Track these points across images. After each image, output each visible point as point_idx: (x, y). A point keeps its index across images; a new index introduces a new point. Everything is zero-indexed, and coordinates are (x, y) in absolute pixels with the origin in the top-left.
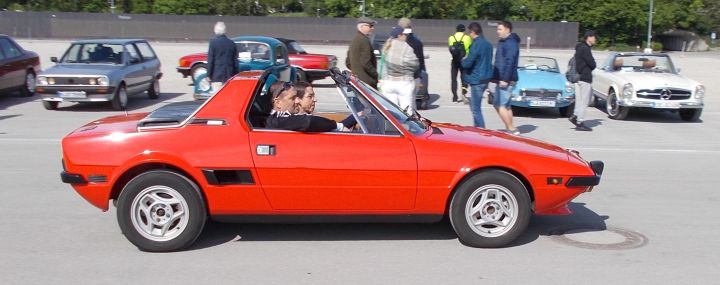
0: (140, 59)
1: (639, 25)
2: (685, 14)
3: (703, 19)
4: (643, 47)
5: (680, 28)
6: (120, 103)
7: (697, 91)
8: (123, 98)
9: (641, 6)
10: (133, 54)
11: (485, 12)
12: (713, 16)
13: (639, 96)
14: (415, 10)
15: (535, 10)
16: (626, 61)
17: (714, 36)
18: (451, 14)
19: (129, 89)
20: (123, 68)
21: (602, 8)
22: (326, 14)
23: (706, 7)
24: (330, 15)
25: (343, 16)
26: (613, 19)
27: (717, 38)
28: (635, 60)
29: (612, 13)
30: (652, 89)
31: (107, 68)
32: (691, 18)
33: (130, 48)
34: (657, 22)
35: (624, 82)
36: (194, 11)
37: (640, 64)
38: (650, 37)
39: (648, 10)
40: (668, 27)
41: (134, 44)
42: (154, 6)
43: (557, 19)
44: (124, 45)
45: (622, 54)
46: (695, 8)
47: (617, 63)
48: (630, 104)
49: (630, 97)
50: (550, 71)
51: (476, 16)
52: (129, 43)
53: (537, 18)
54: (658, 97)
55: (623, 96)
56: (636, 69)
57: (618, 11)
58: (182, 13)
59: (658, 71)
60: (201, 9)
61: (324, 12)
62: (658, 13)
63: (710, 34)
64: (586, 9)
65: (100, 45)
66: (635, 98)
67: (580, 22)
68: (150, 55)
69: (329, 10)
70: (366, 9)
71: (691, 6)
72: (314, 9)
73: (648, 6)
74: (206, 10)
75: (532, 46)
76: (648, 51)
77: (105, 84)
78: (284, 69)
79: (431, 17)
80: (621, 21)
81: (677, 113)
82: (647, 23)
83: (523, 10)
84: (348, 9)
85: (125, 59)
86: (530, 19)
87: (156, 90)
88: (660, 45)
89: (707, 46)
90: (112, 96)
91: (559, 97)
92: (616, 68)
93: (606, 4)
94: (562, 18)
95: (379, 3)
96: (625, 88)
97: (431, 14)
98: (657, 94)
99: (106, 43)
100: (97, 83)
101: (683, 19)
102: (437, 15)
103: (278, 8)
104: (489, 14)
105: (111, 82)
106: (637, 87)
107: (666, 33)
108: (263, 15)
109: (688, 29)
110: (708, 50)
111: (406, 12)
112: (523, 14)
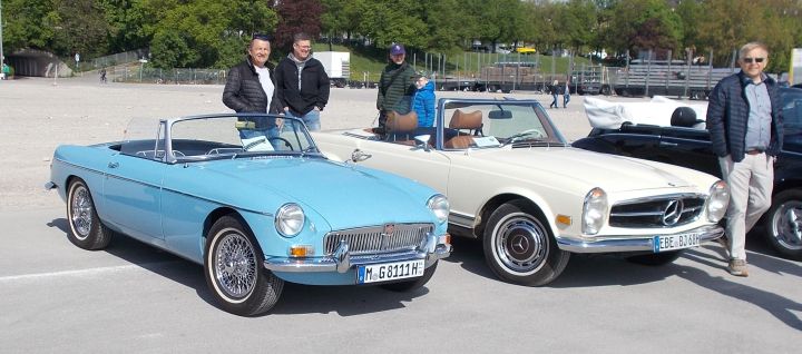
2: (37, 28)
3: (62, 36)
5: (34, 47)
12: (74, 33)
17: (77, 58)
23: (63, 20)
27: (81, 60)
32: (46, 35)
40: (19, 44)
46: (51, 22)
63: (73, 56)
71: (45, 19)
89: (70, 71)
101: (36, 35)
107: (16, 53)
109: (42, 49)
110: (72, 76)
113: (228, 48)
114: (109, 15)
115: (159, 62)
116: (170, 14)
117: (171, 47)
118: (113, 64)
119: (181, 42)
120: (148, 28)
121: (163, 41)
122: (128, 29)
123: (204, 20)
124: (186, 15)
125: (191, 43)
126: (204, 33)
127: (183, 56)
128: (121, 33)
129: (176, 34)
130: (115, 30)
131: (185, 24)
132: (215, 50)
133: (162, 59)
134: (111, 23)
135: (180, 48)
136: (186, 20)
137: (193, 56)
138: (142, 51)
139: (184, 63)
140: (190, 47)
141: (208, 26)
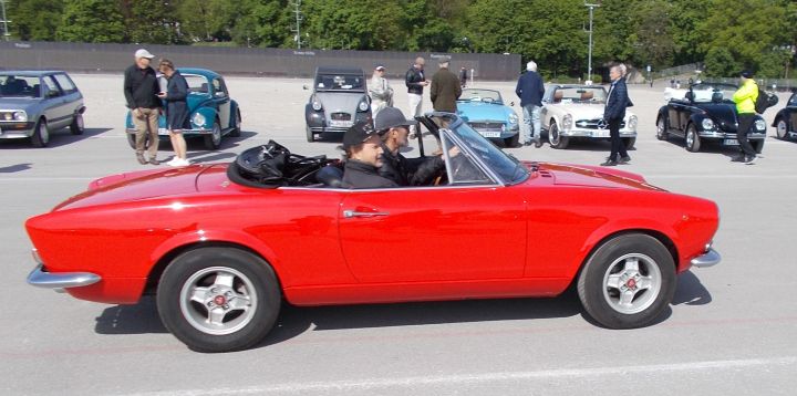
0: (60, 93)
1: (579, 58)
2: (620, 47)
3: (638, 53)
4: (584, 80)
6: (41, 139)
7: (630, 120)
8: (44, 133)
9: (581, 39)
10: (52, 86)
11: (426, 43)
12: (647, 49)
13: (577, 126)
14: (356, 42)
15: (477, 42)
16: (566, 93)
17: (649, 69)
18: (392, 45)
19: (49, 125)
20: (41, 102)
21: (544, 40)
22: (258, 44)
23: (641, 41)
24: (263, 45)
25: (276, 46)
26: (555, 51)
27: (652, 71)
28: (573, 92)
29: (553, 45)
30: (590, 119)
31: (23, 102)
32: (627, 52)
33: (48, 80)
34: (596, 55)
35: (564, 114)
36: (106, 38)
37: (579, 96)
38: (590, 69)
39: (588, 43)
40: (607, 59)
41: (52, 77)
42: (56, 33)
43: (498, 51)
44: (41, 77)
45: (562, 86)
46: (631, 42)
47: (557, 95)
48: (571, 134)
49: (570, 127)
50: (494, 103)
51: (418, 48)
52: (46, 75)
53: (480, 50)
54: (595, 127)
55: (564, 127)
56: (575, 100)
57: (560, 43)
58: (90, 41)
59: (595, 102)
60: (113, 37)
61: (257, 41)
62: (597, 46)
63: (646, 67)
64: (527, 40)
65: (11, 77)
66: (574, 128)
67: (522, 54)
68: (71, 87)
69: (261, 39)
70: (302, 39)
71: (627, 39)
72: (244, 38)
73: (588, 38)
74: (120, 38)
75: (476, 79)
76: (589, 83)
77: (22, 119)
78: (224, 102)
79: (372, 49)
80: (562, 53)
82: (587, 55)
83: (466, 42)
84: (282, 40)
85: (44, 92)
86: (473, 51)
87: (80, 125)
88: (600, 77)
89: (643, 78)
90: (31, 132)
91: (504, 128)
92: (557, 100)
93: (547, 36)
94: (504, 50)
95: (315, 32)
96: (565, 119)
97: (372, 45)
98: (595, 124)
99: (18, 75)
100: (14, 118)
102: (377, 47)
103: (204, 38)
104: (431, 46)
105: (29, 117)
106: (575, 119)
108: (186, 43)
110: (644, 82)
111: (346, 43)
112: (466, 46)
113: (770, 62)
114: (676, 37)
115: (710, 72)
116: (722, 34)
117: (720, 60)
118: (677, 74)
119: (728, 56)
120: (704, 45)
121: (714, 55)
122: (690, 47)
123: (750, 38)
124: (734, 35)
125: (736, 56)
126: (750, 49)
127: (729, 68)
128: (683, 50)
129: (726, 50)
130: (678, 48)
131: (732, 42)
132: (757, 64)
133: (713, 70)
134: (676, 43)
135: (728, 61)
136: (734, 39)
137: (738, 67)
138: (699, 64)
139: (730, 73)
140: (736, 60)
141: (753, 43)
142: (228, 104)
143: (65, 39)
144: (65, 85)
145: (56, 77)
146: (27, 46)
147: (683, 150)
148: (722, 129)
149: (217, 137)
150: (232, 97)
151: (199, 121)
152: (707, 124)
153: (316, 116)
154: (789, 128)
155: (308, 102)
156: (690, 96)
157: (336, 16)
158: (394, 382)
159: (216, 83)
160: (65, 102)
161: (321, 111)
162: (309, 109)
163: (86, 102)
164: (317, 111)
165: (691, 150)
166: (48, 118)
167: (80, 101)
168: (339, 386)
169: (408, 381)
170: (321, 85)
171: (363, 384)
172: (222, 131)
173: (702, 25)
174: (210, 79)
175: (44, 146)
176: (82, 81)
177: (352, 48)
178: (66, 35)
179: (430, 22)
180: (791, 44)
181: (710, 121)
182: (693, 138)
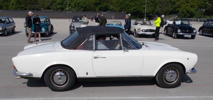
0: (10, 22)
1: (142, 13)
3: (159, 11)
5: (153, 13)
8: (6, 33)
9: (143, 8)
10: (8, 21)
11: (101, 9)
12: (162, 10)
13: (142, 31)
14: (83, 9)
15: (115, 9)
16: (139, 22)
18: (92, 10)
19: (7, 31)
20: (5, 25)
21: (133, 8)
22: (58, 10)
23: (160, 8)
25: (62, 11)
26: (136, 11)
28: (141, 22)
30: (146, 29)
31: (1, 25)
32: (156, 11)
34: (147, 12)
35: (138, 28)
36: (20, 9)
37: (143, 23)
38: (145, 16)
39: (145, 9)
40: (150, 13)
42: (9, 8)
43: (120, 11)
44: (5, 19)
45: (138, 20)
46: (157, 8)
50: (119, 25)
51: (99, 10)
52: (7, 18)
53: (115, 11)
54: (147, 32)
55: (138, 31)
57: (137, 9)
58: (17, 9)
59: (147, 25)
60: (22, 9)
61: (58, 9)
62: (147, 9)
64: (128, 8)
66: (141, 32)
67: (127, 12)
68: (12, 21)
69: (59, 9)
70: (69, 9)
71: (156, 8)
72: (54, 9)
74: (24, 9)
75: (114, 19)
76: (145, 20)
80: (138, 12)
81: (152, 36)
82: (145, 12)
83: (111, 9)
84: (64, 9)
85: (6, 22)
86: (113, 11)
87: (14, 30)
88: (148, 18)
90: (3, 32)
92: (136, 24)
93: (134, 7)
94: (122, 11)
95: (72, 7)
96: (138, 29)
97: (87, 10)
98: (147, 31)
101: (154, 11)
102: (88, 10)
103: (44, 9)
105: (2, 28)
106: (142, 29)
107: (150, 15)
108: (40, 10)
109: (155, 14)
111: (80, 9)
112: (112, 10)
113: (197, 13)
114: (170, 6)
115: (180, 16)
116: (184, 5)
117: (183, 13)
118: (170, 17)
120: (178, 9)
121: (181, 12)
122: (174, 9)
126: (192, 10)
127: (186, 15)
129: (185, 10)
130: (171, 10)
132: (194, 14)
133: (181, 16)
134: (170, 8)
135: (185, 13)
136: (187, 7)
137: (188, 15)
138: (177, 14)
139: (186, 17)
140: (188, 13)
141: (193, 8)
142: (50, 25)
143: (11, 9)
144: (11, 21)
145: (9, 18)
146: (2, 11)
147: (172, 38)
148: (183, 32)
149: (47, 34)
150: (51, 23)
151: (43, 30)
152: (179, 31)
153: (72, 28)
154: (203, 32)
155: (70, 25)
156: (174, 23)
157: (78, 2)
158: (93, 98)
159: (48, 20)
160: (11, 25)
161: (74, 27)
162: (71, 26)
163: (16, 25)
164: (72, 27)
165: (174, 38)
166: (7, 29)
167: (14, 25)
168: (78, 99)
169: (96, 98)
170: (74, 20)
171: (85, 98)
172: (49, 32)
173: (178, 3)
174: (46, 19)
175: (6, 36)
176: (15, 20)
177: (82, 11)
178: (11, 8)
179: (102, 4)
180: (204, 8)
181: (180, 30)
182: (175, 35)
